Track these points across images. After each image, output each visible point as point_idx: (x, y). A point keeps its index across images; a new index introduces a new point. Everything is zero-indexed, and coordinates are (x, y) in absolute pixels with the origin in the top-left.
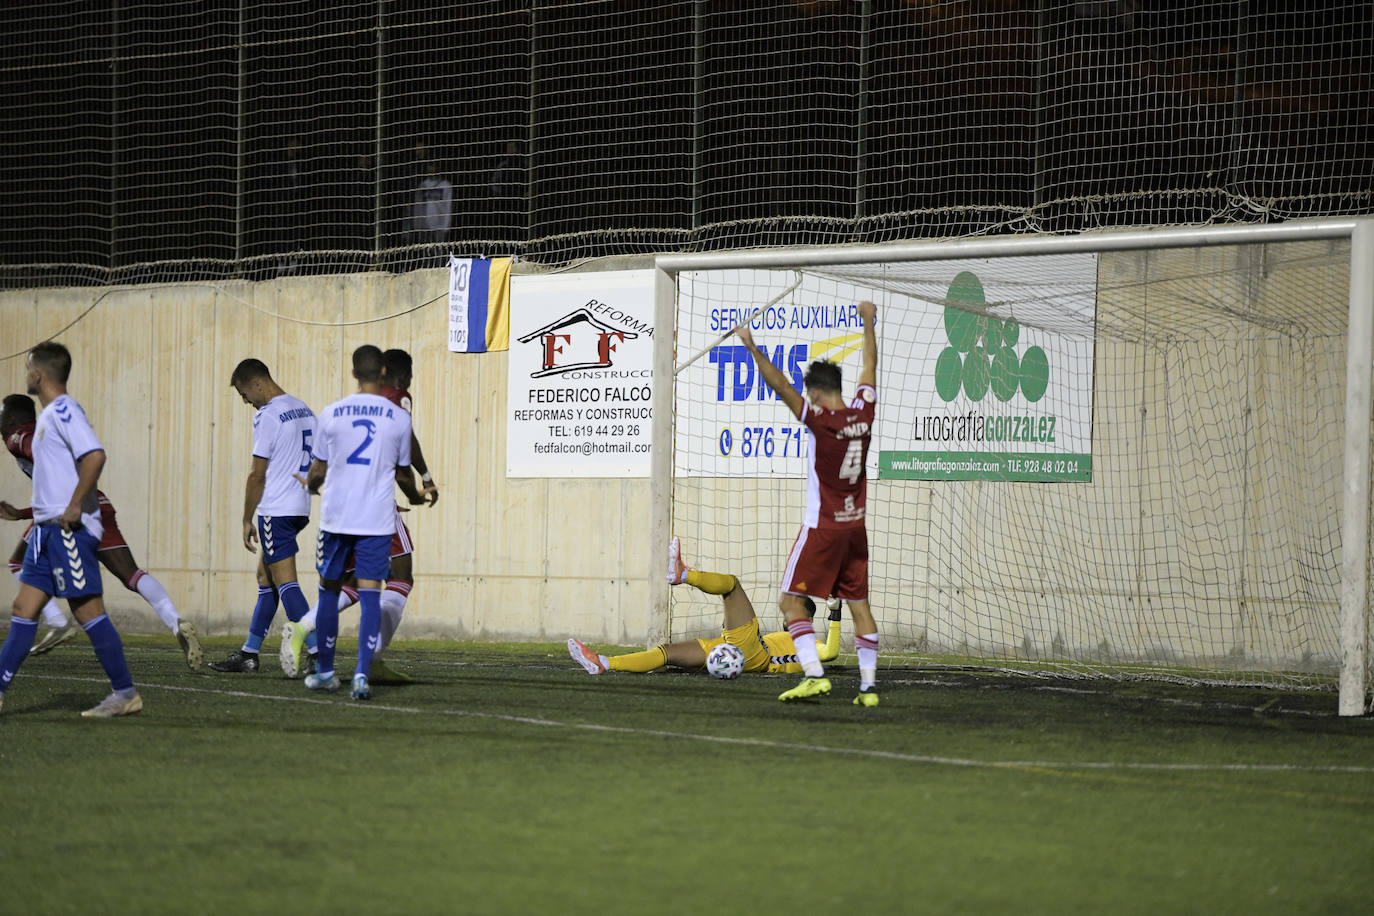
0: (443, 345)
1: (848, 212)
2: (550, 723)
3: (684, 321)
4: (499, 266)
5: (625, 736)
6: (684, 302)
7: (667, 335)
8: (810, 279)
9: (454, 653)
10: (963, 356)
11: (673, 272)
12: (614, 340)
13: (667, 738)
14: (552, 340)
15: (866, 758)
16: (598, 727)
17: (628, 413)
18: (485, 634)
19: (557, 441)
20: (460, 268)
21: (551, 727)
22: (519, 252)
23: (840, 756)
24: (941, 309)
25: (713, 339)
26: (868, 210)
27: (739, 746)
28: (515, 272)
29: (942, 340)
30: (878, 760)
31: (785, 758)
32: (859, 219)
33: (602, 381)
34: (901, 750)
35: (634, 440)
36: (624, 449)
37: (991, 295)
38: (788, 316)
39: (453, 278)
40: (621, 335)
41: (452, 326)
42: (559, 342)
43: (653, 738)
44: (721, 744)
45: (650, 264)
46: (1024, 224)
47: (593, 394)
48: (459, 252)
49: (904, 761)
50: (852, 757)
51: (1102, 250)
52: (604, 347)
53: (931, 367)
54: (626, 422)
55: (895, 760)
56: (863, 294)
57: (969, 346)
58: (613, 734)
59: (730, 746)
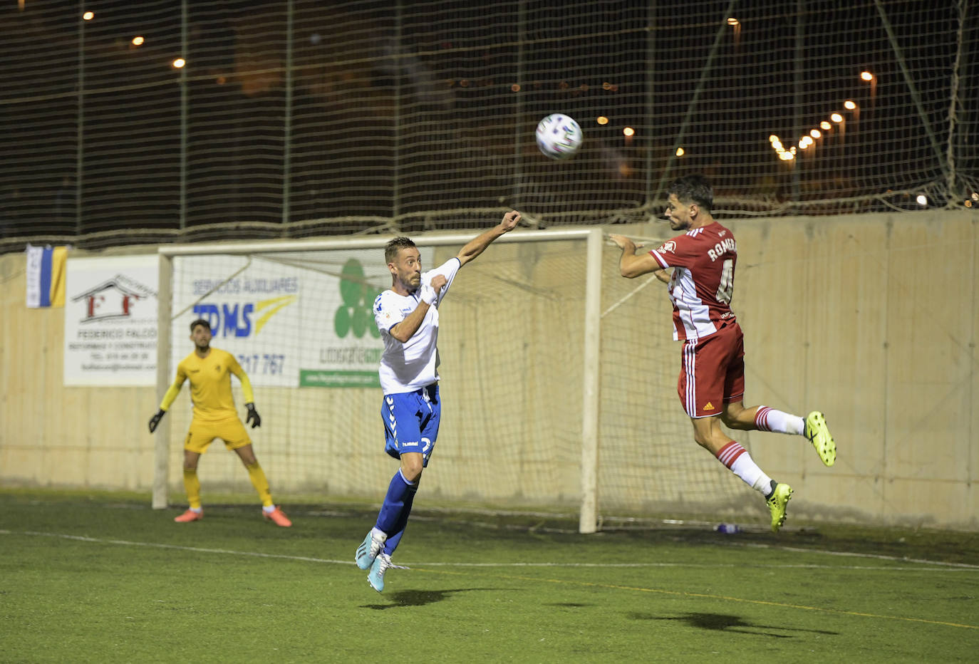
0: (22, 303)
1: (280, 221)
2: (93, 540)
3: (176, 288)
4: (59, 253)
5: (140, 547)
6: (177, 276)
7: (165, 296)
8: (256, 262)
9: (30, 496)
10: (351, 311)
11: (169, 257)
12: (132, 300)
13: (167, 549)
14: (92, 300)
15: (292, 561)
16: (123, 542)
17: (142, 345)
18: (50, 484)
19: (97, 363)
20: (34, 254)
21: (93, 542)
22: (72, 244)
23: (275, 559)
24: (337, 280)
25: (194, 299)
26: (292, 219)
27: (213, 554)
28: (70, 256)
29: (337, 301)
30: (299, 562)
31: (242, 561)
32: (286, 225)
33: (125, 325)
34: (314, 556)
35: (145, 363)
36: (138, 368)
37: (368, 271)
38: (242, 285)
39: (30, 260)
40: (137, 297)
41: (29, 291)
42: (97, 301)
43: (158, 549)
44: (202, 553)
45: (155, 252)
46: (387, 229)
47: (119, 334)
48: (35, 244)
49: (316, 562)
50: (283, 561)
51: (437, 245)
52: (126, 304)
53: (332, 316)
54: (139, 351)
55: (310, 562)
56: (290, 272)
57: (355, 305)
58: (132, 547)
59: (206, 554)
